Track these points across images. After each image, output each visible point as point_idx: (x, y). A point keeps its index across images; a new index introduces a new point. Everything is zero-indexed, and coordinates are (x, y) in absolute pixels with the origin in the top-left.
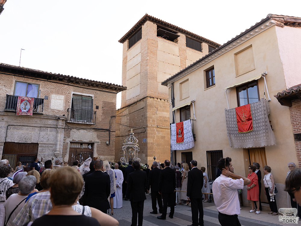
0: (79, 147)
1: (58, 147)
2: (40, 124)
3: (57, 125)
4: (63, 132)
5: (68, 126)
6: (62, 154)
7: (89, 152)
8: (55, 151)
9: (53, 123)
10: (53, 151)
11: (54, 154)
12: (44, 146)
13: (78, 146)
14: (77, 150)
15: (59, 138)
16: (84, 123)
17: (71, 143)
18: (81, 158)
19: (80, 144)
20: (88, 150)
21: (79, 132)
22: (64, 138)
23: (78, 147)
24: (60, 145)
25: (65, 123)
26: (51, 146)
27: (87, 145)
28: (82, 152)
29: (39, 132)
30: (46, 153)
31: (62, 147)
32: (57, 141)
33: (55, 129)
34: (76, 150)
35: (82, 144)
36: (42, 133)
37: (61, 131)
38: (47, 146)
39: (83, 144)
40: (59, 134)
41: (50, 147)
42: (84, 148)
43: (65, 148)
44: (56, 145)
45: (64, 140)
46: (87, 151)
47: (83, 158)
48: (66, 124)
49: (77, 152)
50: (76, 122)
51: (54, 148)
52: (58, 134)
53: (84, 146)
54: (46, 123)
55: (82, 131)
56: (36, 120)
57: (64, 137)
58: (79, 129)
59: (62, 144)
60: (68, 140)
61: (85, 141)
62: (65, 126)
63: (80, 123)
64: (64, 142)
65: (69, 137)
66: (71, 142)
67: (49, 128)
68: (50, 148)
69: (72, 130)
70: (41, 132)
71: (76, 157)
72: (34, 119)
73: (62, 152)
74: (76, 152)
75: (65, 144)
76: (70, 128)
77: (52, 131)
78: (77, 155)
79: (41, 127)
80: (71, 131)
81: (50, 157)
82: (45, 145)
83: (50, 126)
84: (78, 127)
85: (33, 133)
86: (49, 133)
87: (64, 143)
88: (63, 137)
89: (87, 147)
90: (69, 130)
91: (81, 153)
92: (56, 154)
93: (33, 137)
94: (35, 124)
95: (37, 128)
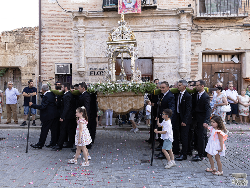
0: (217, 61)
1: (184, 61)
2: (152, 26)
3: (179, 25)
4: (189, 36)
5: (197, 26)
6: (190, 72)
7: (234, 68)
8: (179, 68)
9: (171, 23)
10: (175, 68)
11: (179, 73)
12: (162, 60)
13: (215, 59)
14: (213, 65)
15: (183, 47)
16: (225, 16)
17: (204, 54)
18: (221, 79)
19: (217, 56)
20: (232, 66)
21: (216, 34)
22: (192, 47)
23: (214, 61)
24: (186, 58)
25: (191, 20)
26: (173, 60)
27: (230, 57)
28: (221, 68)
29: (152, 40)
30: (167, 72)
31: (190, 62)
32: (181, 52)
33: (176, 32)
34: (211, 67)
35: (220, 55)
36: (158, 41)
37: (186, 35)
38: (166, 60)
39: (223, 56)
40: (184, 39)
41: (172, 62)
42: (225, 63)
43: (194, 64)
44: (180, 58)
45: (192, 50)
46: (230, 68)
47: (224, 79)
48: (192, 22)
49: (213, 69)
50: (212, 16)
51: (177, 63)
52: (181, 40)
53: (225, 59)
54: (161, 24)
55: (221, 32)
56: (146, 21)
57: (192, 45)
58: (215, 29)
59: (189, 56)
60: (199, 50)
61: (227, 49)
62: (192, 26)
63: (219, 16)
64: (192, 54)
65: (199, 44)
66: (204, 52)
67: (166, 32)
68: (170, 64)
69: (204, 31)
70: (155, 39)
71: (213, 78)
72: (143, 20)
73: (190, 70)
74: (211, 69)
75: (194, 55)
76: (199, 28)
77: (171, 36)
78: (213, 74)
79: (155, 31)
80: (202, 33)
81: (172, 77)
82: (164, 60)
83: (168, 27)
84: (213, 26)
85: (144, 41)
86: (167, 40)
87: (192, 56)
88: (190, 45)
89: (230, 60)
90: (199, 32)
91: (220, 71)
92: (182, 72)
93: (144, 47)
94: (145, 27)
95: (149, 33)
